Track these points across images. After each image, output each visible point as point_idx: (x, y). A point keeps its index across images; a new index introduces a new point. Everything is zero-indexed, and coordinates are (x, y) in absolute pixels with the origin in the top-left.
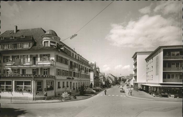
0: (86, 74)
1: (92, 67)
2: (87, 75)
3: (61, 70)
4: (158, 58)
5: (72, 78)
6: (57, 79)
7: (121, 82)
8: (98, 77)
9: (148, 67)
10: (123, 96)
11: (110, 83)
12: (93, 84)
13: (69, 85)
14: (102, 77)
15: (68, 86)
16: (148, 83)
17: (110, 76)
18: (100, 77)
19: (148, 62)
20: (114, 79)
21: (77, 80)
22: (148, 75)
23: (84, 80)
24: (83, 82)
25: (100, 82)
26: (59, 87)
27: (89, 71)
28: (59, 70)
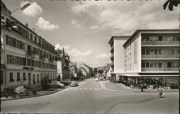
0: (51, 63)
1: (59, 54)
2: (53, 65)
3: (13, 56)
4: (136, 43)
5: (32, 68)
6: (9, 69)
7: (98, 74)
8: (68, 68)
9: (126, 55)
10: (98, 89)
11: (83, 76)
12: (61, 76)
13: (27, 77)
14: (73, 68)
15: (25, 79)
16: (126, 74)
17: (83, 66)
18: (71, 68)
19: (126, 49)
20: (88, 70)
21: (39, 71)
22: (127, 64)
23: (49, 72)
24: (47, 73)
25: (71, 74)
26: (12, 80)
27: (55, 59)
28: (11, 56)
